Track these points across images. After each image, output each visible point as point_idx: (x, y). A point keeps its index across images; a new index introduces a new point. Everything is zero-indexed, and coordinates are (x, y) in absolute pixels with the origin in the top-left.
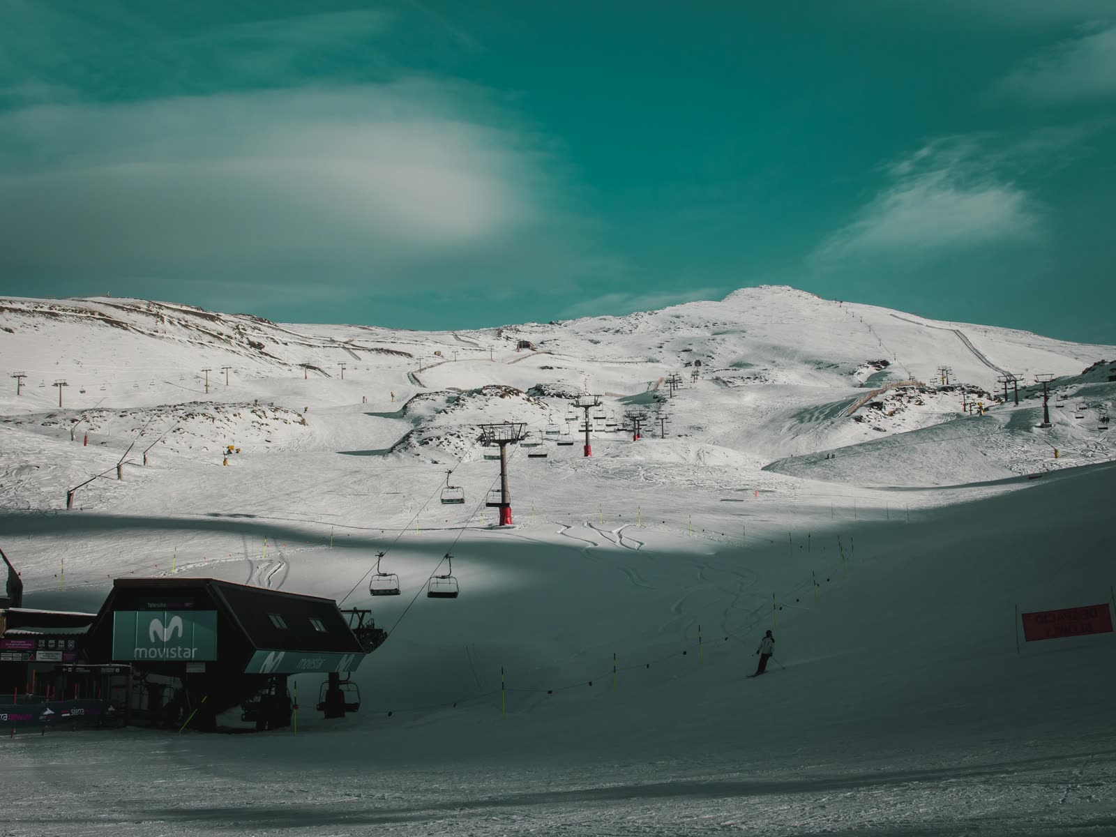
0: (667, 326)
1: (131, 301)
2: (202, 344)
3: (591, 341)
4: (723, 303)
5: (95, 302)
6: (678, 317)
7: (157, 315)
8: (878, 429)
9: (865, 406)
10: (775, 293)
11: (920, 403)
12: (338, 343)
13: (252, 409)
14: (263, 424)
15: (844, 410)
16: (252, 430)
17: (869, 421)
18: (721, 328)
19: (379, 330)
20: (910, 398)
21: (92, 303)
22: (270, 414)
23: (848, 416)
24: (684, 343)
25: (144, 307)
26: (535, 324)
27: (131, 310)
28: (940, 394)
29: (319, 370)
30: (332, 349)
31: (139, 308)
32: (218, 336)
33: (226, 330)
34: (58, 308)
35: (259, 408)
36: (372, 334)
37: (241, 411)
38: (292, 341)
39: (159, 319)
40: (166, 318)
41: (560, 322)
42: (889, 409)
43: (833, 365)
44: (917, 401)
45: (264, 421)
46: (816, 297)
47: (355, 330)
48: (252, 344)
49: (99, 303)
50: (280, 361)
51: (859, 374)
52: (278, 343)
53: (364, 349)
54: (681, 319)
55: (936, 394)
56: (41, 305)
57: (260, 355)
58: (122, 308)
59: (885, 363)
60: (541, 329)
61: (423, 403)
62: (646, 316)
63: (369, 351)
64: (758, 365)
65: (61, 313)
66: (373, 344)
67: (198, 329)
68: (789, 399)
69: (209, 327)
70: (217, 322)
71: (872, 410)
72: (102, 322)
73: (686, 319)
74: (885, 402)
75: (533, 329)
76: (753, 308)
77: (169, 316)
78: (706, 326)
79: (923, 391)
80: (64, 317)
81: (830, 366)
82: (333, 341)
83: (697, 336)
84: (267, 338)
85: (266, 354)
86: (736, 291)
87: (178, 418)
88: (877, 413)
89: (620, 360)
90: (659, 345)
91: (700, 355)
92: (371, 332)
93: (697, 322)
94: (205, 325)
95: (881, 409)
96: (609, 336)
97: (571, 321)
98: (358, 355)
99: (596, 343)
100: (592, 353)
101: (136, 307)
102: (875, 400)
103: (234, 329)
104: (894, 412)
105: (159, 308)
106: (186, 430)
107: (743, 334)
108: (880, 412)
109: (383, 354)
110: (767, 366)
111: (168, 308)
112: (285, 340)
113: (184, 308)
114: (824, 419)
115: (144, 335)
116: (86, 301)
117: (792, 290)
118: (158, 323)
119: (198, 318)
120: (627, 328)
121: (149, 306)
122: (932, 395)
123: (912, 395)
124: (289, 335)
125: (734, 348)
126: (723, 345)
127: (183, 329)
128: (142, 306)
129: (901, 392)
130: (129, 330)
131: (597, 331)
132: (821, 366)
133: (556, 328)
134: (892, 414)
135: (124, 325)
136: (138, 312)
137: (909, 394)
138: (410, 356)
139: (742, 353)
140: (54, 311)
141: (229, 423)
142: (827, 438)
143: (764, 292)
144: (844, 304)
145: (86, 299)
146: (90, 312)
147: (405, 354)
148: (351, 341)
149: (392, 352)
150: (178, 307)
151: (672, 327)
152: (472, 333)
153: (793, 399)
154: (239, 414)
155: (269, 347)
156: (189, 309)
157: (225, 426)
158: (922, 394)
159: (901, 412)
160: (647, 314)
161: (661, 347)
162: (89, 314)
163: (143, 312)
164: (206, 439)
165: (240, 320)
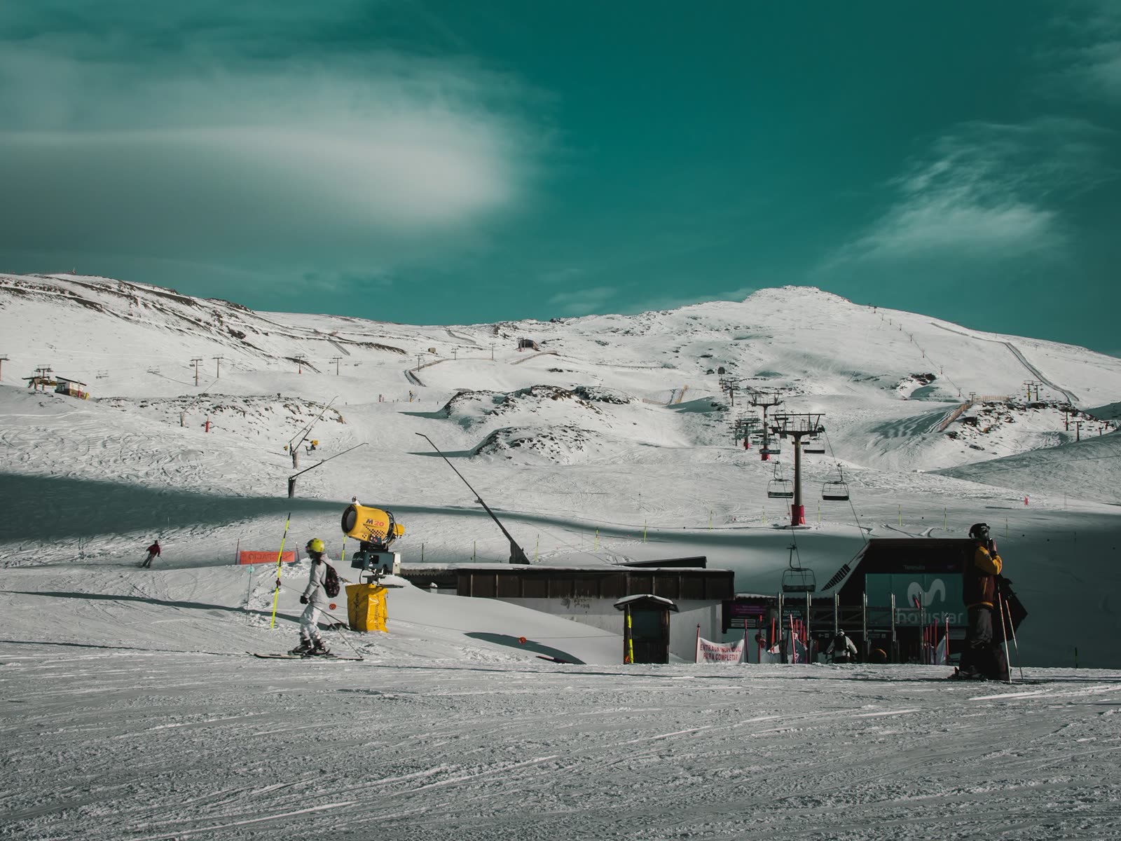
0: (683, 328)
1: (100, 279)
2: (180, 330)
3: (599, 342)
4: (743, 305)
5: (61, 280)
6: (695, 319)
7: (129, 296)
8: (975, 447)
9: (957, 421)
10: (801, 295)
11: (1011, 421)
12: (323, 335)
13: (284, 404)
14: (297, 421)
15: (934, 425)
16: (287, 427)
17: (965, 438)
18: (744, 333)
19: (363, 322)
20: (1000, 414)
21: (58, 279)
22: (304, 409)
23: (940, 431)
24: (703, 347)
25: (115, 287)
26: (535, 321)
27: (101, 290)
28: (1030, 411)
29: (308, 364)
30: (317, 341)
31: (110, 288)
32: (196, 322)
33: (205, 316)
34: (24, 284)
35: (292, 402)
36: (357, 326)
37: (272, 404)
38: (273, 331)
39: (132, 301)
40: (139, 299)
41: (562, 320)
42: (983, 425)
43: (872, 377)
44: (1007, 418)
45: (298, 416)
46: (846, 301)
47: (336, 322)
48: (232, 333)
49: (65, 280)
50: (264, 353)
51: (902, 388)
52: (257, 333)
53: (352, 343)
54: (699, 321)
55: (1026, 411)
56: (5, 281)
57: (243, 346)
58: (91, 287)
59: (931, 377)
60: (540, 327)
61: (467, 403)
62: (659, 317)
63: (358, 345)
64: (787, 375)
65: (29, 290)
66: (359, 337)
67: (174, 314)
68: (860, 411)
69: (184, 311)
70: (193, 306)
71: (966, 426)
72: (74, 302)
73: (704, 321)
74: (979, 417)
75: (532, 327)
76: (778, 311)
77: (142, 298)
78: (727, 330)
79: (1011, 407)
80: (32, 295)
81: (869, 379)
82: (316, 332)
83: (717, 340)
84: (246, 326)
85: (249, 345)
86: (758, 292)
87: (205, 411)
88: (971, 430)
89: (631, 365)
90: (675, 350)
91: (722, 362)
92: (354, 324)
93: (717, 326)
94: (181, 309)
95: (975, 426)
96: (618, 337)
97: (574, 319)
98: (346, 349)
99: (604, 344)
100: (601, 356)
101: (106, 286)
102: (968, 415)
103: (212, 315)
104: (989, 429)
105: (131, 289)
106: (216, 424)
107: (770, 340)
108: (974, 429)
109: (373, 349)
110: (798, 376)
111: (139, 289)
112: (265, 329)
113: (157, 290)
114: (913, 434)
115: (119, 318)
116: (51, 278)
117: (820, 292)
118: (132, 306)
119: (172, 301)
120: (638, 329)
121: (120, 286)
122: (1022, 412)
123: (1002, 412)
124: (268, 324)
125: (761, 356)
126: (747, 351)
127: (158, 312)
128: (112, 285)
129: (989, 407)
130: (104, 313)
131: (604, 331)
132: (859, 378)
133: (557, 326)
134: (987, 431)
135: (97, 306)
136: (109, 292)
137: (998, 410)
138: (403, 352)
139: (768, 360)
140: (20, 287)
141: (261, 418)
142: (921, 455)
143: (789, 293)
144: (878, 309)
145: (51, 276)
146: (60, 290)
147: (397, 349)
148: (336, 333)
149: (383, 347)
150: (150, 288)
151: (689, 329)
152: (465, 329)
153: (865, 412)
154: (271, 408)
155: (250, 337)
156: (162, 291)
157: (257, 421)
158: (1011, 411)
159: (997, 429)
160: (660, 314)
161: (677, 352)
162: (59, 293)
163: (115, 293)
164: (239, 435)
165: (214, 306)
